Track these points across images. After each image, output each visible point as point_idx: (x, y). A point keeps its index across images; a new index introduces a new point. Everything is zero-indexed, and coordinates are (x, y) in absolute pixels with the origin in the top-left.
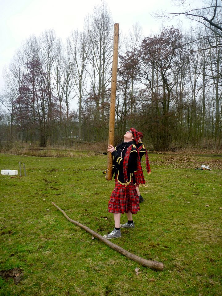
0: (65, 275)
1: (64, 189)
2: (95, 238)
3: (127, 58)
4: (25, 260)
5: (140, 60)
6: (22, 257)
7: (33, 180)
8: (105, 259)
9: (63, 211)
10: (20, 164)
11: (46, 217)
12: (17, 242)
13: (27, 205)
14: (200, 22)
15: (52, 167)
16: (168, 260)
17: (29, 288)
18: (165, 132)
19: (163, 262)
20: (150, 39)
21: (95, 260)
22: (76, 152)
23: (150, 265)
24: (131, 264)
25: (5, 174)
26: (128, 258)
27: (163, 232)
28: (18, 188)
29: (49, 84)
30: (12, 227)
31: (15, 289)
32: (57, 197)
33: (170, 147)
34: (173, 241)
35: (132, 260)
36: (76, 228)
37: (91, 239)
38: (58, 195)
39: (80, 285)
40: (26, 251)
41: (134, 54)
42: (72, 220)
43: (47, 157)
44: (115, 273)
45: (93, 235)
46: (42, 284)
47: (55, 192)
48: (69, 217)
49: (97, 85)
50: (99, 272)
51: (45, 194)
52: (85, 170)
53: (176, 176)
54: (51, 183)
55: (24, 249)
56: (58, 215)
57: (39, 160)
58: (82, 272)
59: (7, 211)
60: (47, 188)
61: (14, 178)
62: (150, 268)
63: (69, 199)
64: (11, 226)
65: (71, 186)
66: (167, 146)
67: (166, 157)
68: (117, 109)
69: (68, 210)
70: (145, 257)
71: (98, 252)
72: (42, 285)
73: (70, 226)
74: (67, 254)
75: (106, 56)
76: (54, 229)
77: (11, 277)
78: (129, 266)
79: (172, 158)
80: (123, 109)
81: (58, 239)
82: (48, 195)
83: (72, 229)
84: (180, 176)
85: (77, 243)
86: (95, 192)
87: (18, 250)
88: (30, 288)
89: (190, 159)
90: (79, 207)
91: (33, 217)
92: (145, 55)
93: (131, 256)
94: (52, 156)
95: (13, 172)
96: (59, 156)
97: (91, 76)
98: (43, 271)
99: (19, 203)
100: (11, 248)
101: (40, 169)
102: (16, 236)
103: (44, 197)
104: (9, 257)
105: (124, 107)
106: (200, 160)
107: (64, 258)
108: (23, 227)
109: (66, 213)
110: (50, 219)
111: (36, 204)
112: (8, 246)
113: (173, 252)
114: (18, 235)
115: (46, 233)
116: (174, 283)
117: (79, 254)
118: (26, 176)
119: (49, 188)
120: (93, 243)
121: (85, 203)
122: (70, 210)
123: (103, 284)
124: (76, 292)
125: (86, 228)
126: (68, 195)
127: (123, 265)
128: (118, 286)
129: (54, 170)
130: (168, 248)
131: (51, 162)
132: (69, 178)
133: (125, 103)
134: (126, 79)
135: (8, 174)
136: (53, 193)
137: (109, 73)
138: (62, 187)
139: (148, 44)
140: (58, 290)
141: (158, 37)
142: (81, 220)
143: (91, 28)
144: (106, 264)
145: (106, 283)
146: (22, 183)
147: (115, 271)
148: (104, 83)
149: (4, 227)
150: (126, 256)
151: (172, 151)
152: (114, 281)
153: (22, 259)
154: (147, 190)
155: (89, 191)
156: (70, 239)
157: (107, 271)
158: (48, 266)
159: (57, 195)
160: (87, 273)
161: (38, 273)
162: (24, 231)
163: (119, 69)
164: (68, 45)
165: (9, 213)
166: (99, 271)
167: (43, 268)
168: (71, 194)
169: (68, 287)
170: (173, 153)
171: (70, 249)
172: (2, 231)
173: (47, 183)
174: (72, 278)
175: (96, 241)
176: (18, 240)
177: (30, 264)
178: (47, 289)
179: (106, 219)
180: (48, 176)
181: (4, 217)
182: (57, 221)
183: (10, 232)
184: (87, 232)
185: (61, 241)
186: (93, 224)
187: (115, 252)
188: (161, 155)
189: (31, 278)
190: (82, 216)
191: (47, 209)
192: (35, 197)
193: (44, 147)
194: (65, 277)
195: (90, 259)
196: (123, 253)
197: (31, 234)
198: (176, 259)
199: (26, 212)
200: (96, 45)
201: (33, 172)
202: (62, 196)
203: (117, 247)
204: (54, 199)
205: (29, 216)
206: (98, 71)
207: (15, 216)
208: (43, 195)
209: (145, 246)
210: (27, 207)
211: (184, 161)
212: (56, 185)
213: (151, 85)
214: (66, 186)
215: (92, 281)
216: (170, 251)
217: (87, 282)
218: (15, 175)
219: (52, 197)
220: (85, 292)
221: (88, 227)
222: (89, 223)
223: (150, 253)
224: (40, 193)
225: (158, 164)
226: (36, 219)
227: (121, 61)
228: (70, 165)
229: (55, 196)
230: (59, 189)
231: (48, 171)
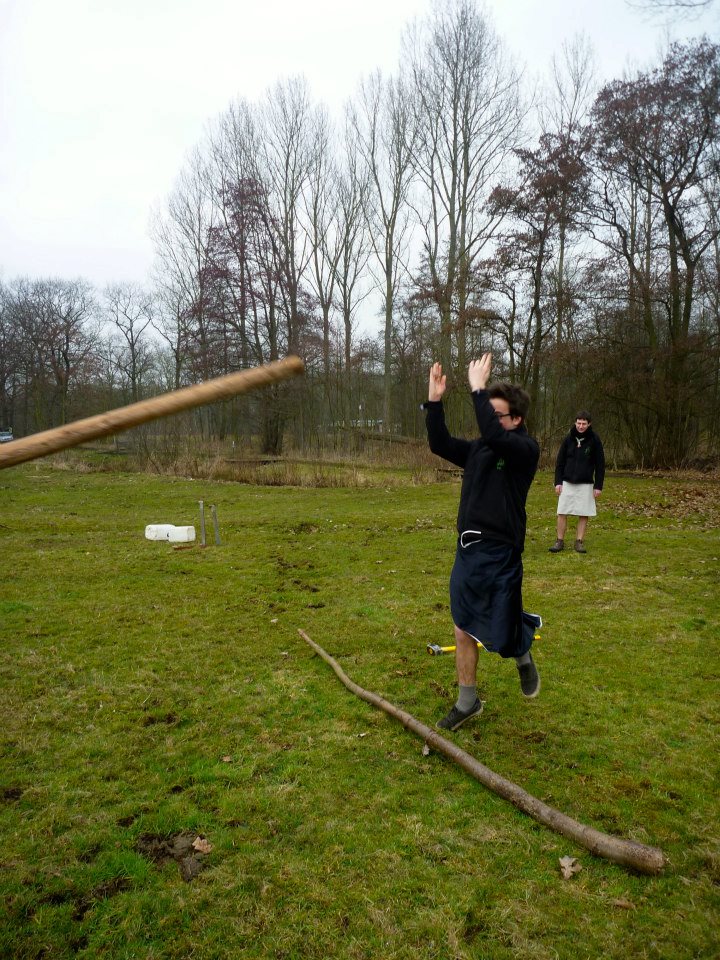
0: (335, 865)
1: (337, 589)
2: (432, 753)
3: (545, 156)
4: (214, 809)
5: (590, 160)
6: (205, 797)
7: (240, 559)
8: (466, 822)
9: (332, 661)
10: (202, 507)
11: (279, 678)
12: (192, 751)
13: (221, 636)
15: (300, 519)
16: (679, 840)
17: (226, 896)
18: (674, 405)
19: (663, 846)
20: (625, 86)
21: (431, 824)
22: (376, 470)
23: (617, 854)
24: (551, 844)
25: (157, 538)
26: (540, 825)
27: (662, 745)
28: (196, 582)
29: (290, 252)
30: (177, 703)
31: (185, 895)
32: (313, 613)
33: (691, 456)
34: (698, 777)
35: (556, 830)
36: (372, 715)
37: (421, 753)
38: (316, 607)
39: (383, 900)
40: (217, 779)
41: (567, 143)
42: (359, 690)
43: (283, 484)
44: (498, 871)
45: (429, 742)
46: (265, 887)
47: (307, 598)
48: (351, 679)
49: (443, 250)
50: (445, 862)
51: (279, 605)
52: (404, 528)
53: (712, 556)
54: (294, 570)
55: (211, 774)
56: (317, 672)
57: (260, 495)
58: (390, 860)
59: (163, 651)
60: (283, 585)
61: (184, 551)
62: (617, 864)
63: (352, 621)
64: (175, 699)
65: (357, 579)
66: (682, 453)
67: (677, 490)
68: (511, 327)
69: (347, 656)
70: (599, 824)
71: (442, 797)
72: (264, 891)
73: (355, 710)
74: (342, 797)
75: (472, 153)
76: (302, 713)
77: (172, 856)
78: (544, 852)
79: (699, 494)
80: (530, 326)
81: (314, 747)
82: (286, 606)
83: (359, 718)
85: (375, 765)
86: (433, 603)
87: (195, 775)
88: (228, 895)
90: (383, 647)
91: (238, 674)
92: (608, 141)
93: (552, 818)
94: (300, 482)
95: (181, 534)
96: (321, 484)
97: (425, 221)
98: (269, 847)
99: (197, 630)
100: (172, 769)
101: (261, 525)
102: (188, 731)
103: (275, 612)
104: (168, 796)
105: (533, 323)
107: (332, 808)
108: (210, 703)
109: (343, 667)
110: (290, 682)
111: (250, 633)
112: (165, 760)
113: (696, 814)
114: (195, 728)
115: (279, 727)
116: (698, 922)
117: (381, 798)
118: (218, 545)
119: (288, 585)
120: (426, 767)
121: (402, 637)
122: (353, 658)
123: (458, 904)
124: (371, 920)
125: (406, 716)
126: (349, 609)
127: (525, 847)
128: (505, 912)
129: (304, 527)
130: (681, 798)
131: (296, 502)
132: (353, 555)
133: (535, 310)
134: (542, 227)
135: (166, 538)
136: (303, 601)
137: (483, 208)
138: (330, 581)
139: (617, 105)
140: (315, 909)
141: (653, 80)
142: (389, 690)
143: (424, 64)
144: (469, 839)
145: (467, 900)
146: (209, 568)
147: (498, 865)
148: (467, 245)
149: (154, 703)
150: (533, 817)
151: (701, 469)
152: (492, 898)
153: (204, 802)
154: (608, 601)
155: (414, 597)
156: (355, 749)
157: (472, 860)
158: (284, 832)
159: (313, 606)
160: (407, 864)
161: (254, 851)
162: (210, 715)
163: (517, 193)
164: (350, 123)
165: (167, 659)
166: (445, 859)
167: (268, 838)
168: (358, 606)
169: (345, 903)
170: (701, 475)
171: (353, 781)
172: (148, 714)
173: (284, 567)
174: (358, 876)
175: (436, 760)
176: (194, 744)
177: (229, 820)
178: (279, 904)
180: (288, 546)
181: (154, 671)
182: (312, 689)
183: (169, 719)
184: (407, 728)
185: (326, 755)
186: (427, 704)
187: (499, 803)
188: (660, 483)
189: (232, 864)
190: (391, 677)
191: (282, 650)
192: (246, 610)
193: (275, 453)
194: (334, 869)
195: (415, 817)
196: (526, 807)
197: (235, 727)
198: (707, 841)
199: (219, 656)
200: (440, 120)
201: (241, 533)
202: (330, 610)
203: (505, 784)
204: (304, 619)
205: (226, 672)
206: (448, 204)
207: (187, 669)
208: (271, 606)
209: (598, 788)
210: (220, 642)
212: (312, 575)
213: (628, 243)
214: (341, 578)
215: (420, 890)
216: (688, 810)
217: (403, 891)
218: (186, 540)
219: (299, 613)
220: (399, 923)
221: (410, 713)
222: (415, 702)
223: (617, 811)
224: (263, 599)
225: (648, 514)
226: (247, 681)
227: (523, 166)
228: (357, 513)
229: (307, 609)
230: (319, 588)
231: (287, 532)
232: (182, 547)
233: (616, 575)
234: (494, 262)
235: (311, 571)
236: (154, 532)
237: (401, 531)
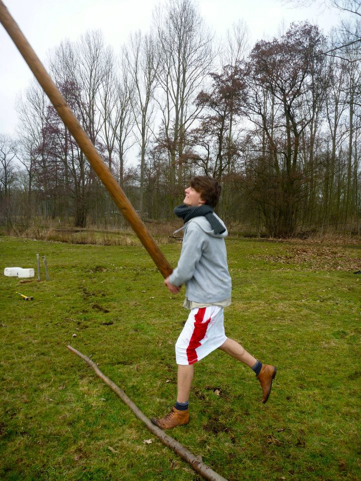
1: (120, 311)
3: (225, 77)
7: (60, 289)
10: (38, 258)
13: (43, 349)
14: (356, 13)
15: (96, 264)
18: (288, 206)
20: (266, 44)
25: (11, 276)
28: (32, 305)
29: (92, 122)
32: (106, 329)
33: (296, 232)
38: (108, 324)
41: (237, 71)
43: (86, 244)
47: (101, 317)
49: (171, 125)
51: (84, 323)
53: (327, 287)
54: (93, 297)
57: (73, 249)
61: (27, 284)
63: (131, 335)
64: (5, 408)
65: (132, 303)
67: (293, 249)
68: (207, 164)
69: (131, 364)
75: (187, 75)
76: (102, 423)
79: (305, 251)
80: (216, 164)
82: (88, 323)
84: (334, 288)
89: (336, 253)
91: (55, 382)
92: (257, 72)
94: (96, 242)
95: (25, 273)
96: (107, 244)
97: (163, 108)
99: (29, 343)
101: (73, 267)
103: (82, 329)
105: (218, 163)
106: (353, 254)
108: (32, 413)
118: (47, 280)
119: (90, 308)
121: (165, 347)
122: (134, 366)
126: (129, 326)
129: (98, 269)
131: (94, 253)
132: (128, 287)
133: (219, 156)
134: (223, 113)
135: (17, 275)
136: (99, 320)
137: (194, 102)
138: (115, 305)
139: (263, 53)
141: (280, 41)
143: (164, 28)
146: (40, 296)
148: (183, 123)
155: (169, 316)
159: (106, 324)
163: (211, 95)
164: (124, 57)
165: (4, 370)
168: (134, 323)
173: (86, 295)
179: (217, 392)
180: (89, 281)
188: (283, 245)
190: (163, 383)
192: (63, 327)
193: (82, 227)
199: (42, 367)
200: (171, 57)
201: (62, 272)
202: (117, 327)
204: (100, 334)
205: (46, 381)
206: (175, 100)
207: (18, 380)
208: (79, 323)
210: (43, 354)
211: (327, 257)
212: (105, 301)
213: (267, 124)
214: (122, 303)
218: (28, 277)
219: (97, 329)
224: (73, 318)
225: (282, 261)
226: (61, 388)
227: (214, 82)
228: (128, 261)
229: (102, 326)
230: (109, 310)
231: (89, 271)
232: (26, 281)
233: (281, 299)
234: (199, 130)
235: (103, 298)
236: (9, 271)
237: (153, 271)
